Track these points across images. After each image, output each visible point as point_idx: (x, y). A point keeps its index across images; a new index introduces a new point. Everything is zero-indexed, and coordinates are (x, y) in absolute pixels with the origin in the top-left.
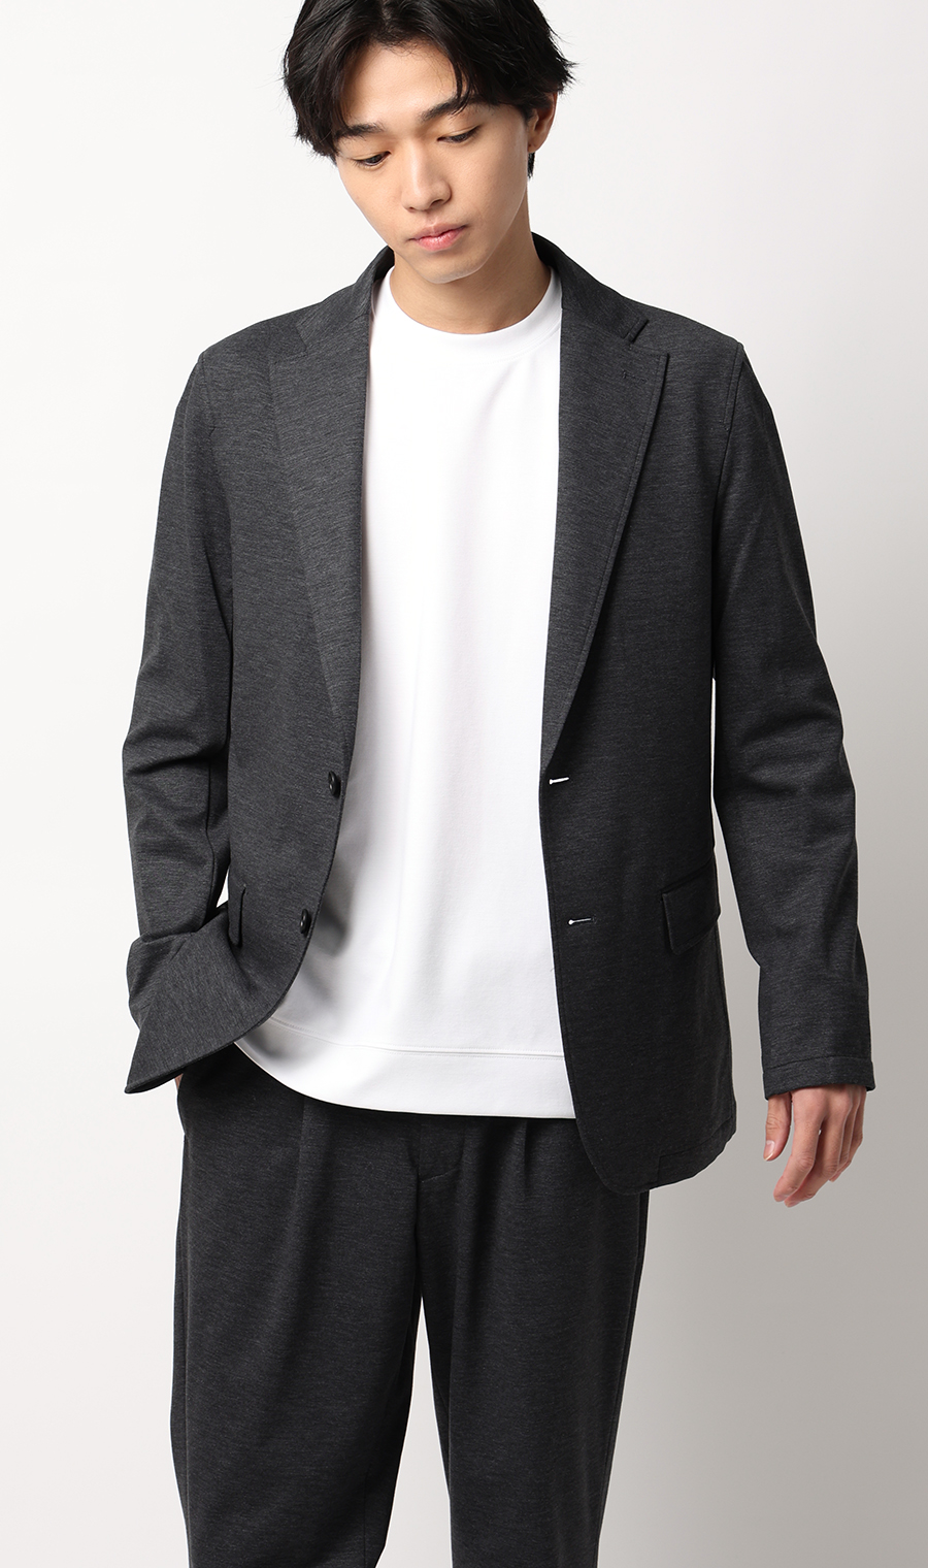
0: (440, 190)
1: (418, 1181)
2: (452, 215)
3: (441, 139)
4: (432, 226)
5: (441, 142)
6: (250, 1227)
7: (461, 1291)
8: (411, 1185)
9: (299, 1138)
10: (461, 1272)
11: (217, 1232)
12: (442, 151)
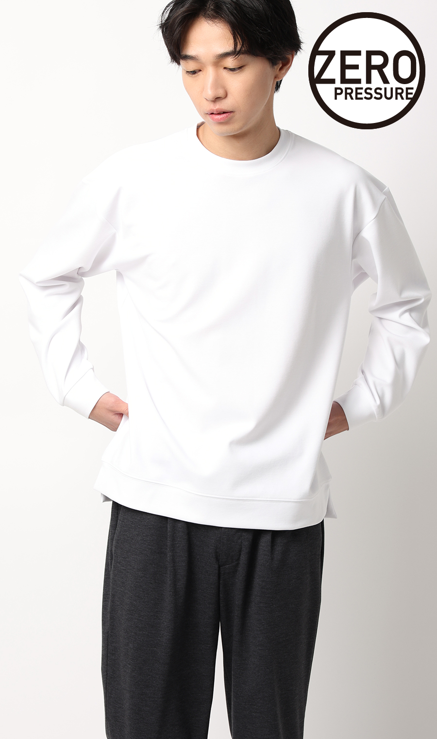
0: (221, 93)
1: (219, 567)
2: (224, 105)
3: (225, 68)
4: (215, 109)
5: (225, 70)
6: (147, 594)
7: (236, 621)
8: (216, 570)
9: (167, 549)
10: (237, 613)
11: (131, 597)
12: (225, 74)
